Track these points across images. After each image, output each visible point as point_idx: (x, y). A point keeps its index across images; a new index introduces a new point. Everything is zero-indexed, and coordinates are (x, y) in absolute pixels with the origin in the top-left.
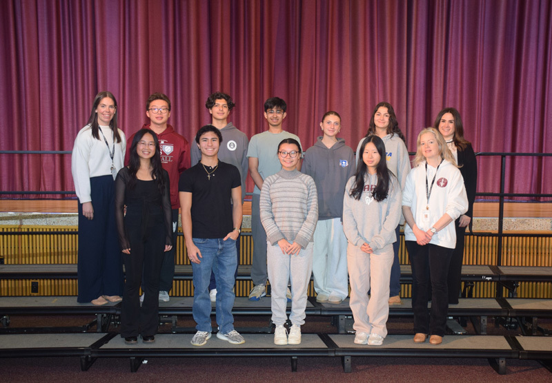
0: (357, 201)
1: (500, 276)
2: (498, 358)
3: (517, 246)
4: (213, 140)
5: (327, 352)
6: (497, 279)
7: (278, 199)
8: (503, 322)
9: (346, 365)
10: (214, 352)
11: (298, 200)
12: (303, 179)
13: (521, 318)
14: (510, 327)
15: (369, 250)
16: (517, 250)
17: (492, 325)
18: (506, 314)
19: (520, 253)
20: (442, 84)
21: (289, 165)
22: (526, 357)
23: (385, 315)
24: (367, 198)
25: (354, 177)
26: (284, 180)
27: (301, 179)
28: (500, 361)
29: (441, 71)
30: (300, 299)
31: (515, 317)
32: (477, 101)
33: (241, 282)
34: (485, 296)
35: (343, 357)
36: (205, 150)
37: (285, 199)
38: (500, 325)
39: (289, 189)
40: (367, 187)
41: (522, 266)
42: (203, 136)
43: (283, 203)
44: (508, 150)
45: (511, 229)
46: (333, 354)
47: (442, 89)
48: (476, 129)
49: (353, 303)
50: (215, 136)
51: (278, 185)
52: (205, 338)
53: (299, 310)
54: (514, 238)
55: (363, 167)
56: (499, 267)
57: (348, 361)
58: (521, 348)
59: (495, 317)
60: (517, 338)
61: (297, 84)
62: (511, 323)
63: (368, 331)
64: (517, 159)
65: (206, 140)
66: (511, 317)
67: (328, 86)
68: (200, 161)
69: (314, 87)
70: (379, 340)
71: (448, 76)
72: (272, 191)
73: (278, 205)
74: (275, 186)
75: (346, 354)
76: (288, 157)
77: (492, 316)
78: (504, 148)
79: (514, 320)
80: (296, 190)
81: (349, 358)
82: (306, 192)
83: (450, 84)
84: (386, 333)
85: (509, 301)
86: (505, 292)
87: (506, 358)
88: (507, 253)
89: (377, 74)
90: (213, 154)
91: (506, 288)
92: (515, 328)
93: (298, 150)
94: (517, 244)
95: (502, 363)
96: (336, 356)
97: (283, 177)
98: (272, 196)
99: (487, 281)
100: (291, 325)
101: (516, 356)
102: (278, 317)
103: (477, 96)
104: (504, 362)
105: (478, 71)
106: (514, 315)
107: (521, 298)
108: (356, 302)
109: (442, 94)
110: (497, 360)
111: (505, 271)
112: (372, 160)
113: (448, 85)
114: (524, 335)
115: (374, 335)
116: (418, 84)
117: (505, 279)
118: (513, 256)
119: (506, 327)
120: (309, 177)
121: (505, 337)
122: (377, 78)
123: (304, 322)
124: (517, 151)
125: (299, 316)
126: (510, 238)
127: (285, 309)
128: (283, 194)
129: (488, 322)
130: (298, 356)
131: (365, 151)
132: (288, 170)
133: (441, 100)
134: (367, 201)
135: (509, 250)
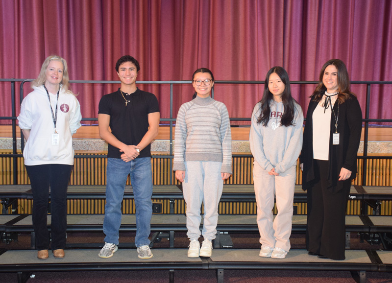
0: (264, 127)
1: (363, 195)
2: (359, 271)
3: (381, 167)
4: (131, 69)
5: (201, 265)
6: (361, 198)
7: (193, 124)
8: (367, 237)
9: (219, 277)
10: (97, 266)
11: (213, 124)
12: (216, 105)
13: (382, 234)
14: (373, 242)
15: (274, 174)
16: (381, 172)
17: (357, 240)
18: (367, 230)
19: (384, 174)
20: (317, 18)
21: (204, 93)
22: (384, 269)
23: (288, 231)
24: (274, 123)
25: (260, 104)
26: (199, 106)
27: (214, 105)
28: (361, 273)
29: (315, 6)
30: (212, 216)
31: (377, 233)
32: (349, 33)
33: (127, 200)
34: (352, 214)
35: (216, 270)
36: (123, 79)
37: (200, 124)
38: (365, 241)
39: (203, 115)
40: (274, 113)
41: (386, 186)
42: (122, 66)
43: (198, 127)
44: (377, 78)
45: (376, 152)
46: (207, 268)
47: (316, 22)
48: (348, 60)
49: (260, 220)
50: (133, 66)
51: (193, 111)
52: (111, 251)
53: (211, 227)
54: (378, 160)
55: (269, 96)
56: (364, 187)
57: (221, 274)
58: (381, 262)
59: (360, 233)
60: (378, 252)
61: (182, 17)
62: (374, 238)
63: (272, 246)
64: (386, 87)
65: (124, 69)
66: (374, 233)
67: (211, 20)
68: (120, 88)
69: (197, 20)
70: (282, 253)
71: (323, 9)
72: (187, 117)
73: (192, 129)
74: (190, 112)
75: (219, 267)
76: (203, 85)
77: (357, 232)
78: (373, 77)
79: (377, 236)
80: (210, 115)
81: (222, 271)
82: (220, 117)
83: (324, 17)
84: (289, 247)
85: (371, 218)
86: (370, 210)
87: (367, 271)
88: (372, 174)
89: (256, 8)
90: (131, 82)
91: (371, 207)
92: (378, 243)
93: (211, 79)
94: (381, 165)
95: (363, 275)
96: (209, 269)
97: (197, 104)
98: (187, 121)
99: (351, 199)
100: (203, 240)
101: (375, 269)
102: (193, 232)
103: (349, 29)
104: (365, 275)
105: (351, 4)
106: (375, 231)
107: (385, 215)
108: (263, 218)
109: (316, 26)
110: (358, 272)
111: (369, 190)
112: (277, 89)
113: (322, 18)
114: (384, 250)
115: (277, 249)
116: (294, 18)
117: (368, 198)
118: (378, 177)
119: (370, 243)
120: (222, 104)
121: (366, 251)
122: (256, 11)
123: (215, 237)
124: (386, 80)
125: (211, 232)
126: (375, 160)
127: (199, 226)
128: (197, 119)
129: (352, 237)
130: (175, 269)
131: (270, 82)
132: (203, 97)
133: (316, 32)
134: (273, 126)
135: (374, 171)
